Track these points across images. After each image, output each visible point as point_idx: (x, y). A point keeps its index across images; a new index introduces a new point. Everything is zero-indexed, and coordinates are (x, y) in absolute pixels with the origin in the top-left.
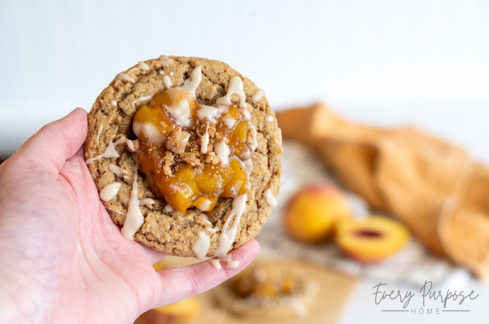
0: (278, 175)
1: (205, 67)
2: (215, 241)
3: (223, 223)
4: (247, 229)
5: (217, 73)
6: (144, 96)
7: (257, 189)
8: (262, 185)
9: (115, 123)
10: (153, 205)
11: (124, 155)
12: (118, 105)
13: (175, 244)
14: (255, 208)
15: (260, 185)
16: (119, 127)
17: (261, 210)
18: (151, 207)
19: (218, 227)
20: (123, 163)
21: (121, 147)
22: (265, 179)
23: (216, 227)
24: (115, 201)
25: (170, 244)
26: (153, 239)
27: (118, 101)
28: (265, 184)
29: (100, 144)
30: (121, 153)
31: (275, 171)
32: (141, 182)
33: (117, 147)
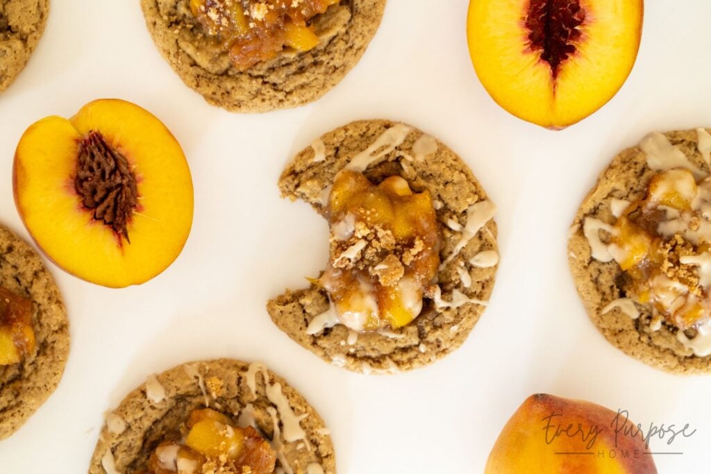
0: (292, 170)
1: (301, 329)
2: (408, 143)
3: (388, 156)
4: (364, 133)
5: (292, 315)
6: (387, 337)
7: (329, 169)
8: (320, 170)
9: (435, 328)
10: (451, 218)
11: (448, 288)
12: (419, 344)
13: (452, 165)
14: (342, 150)
15: (322, 171)
16: (433, 319)
17: (338, 145)
18: (455, 217)
19: (395, 155)
20: (456, 280)
21: (446, 297)
22: (312, 174)
23: (397, 155)
24: (486, 247)
25: (457, 168)
26: (471, 184)
27: (416, 349)
28: (316, 170)
29: (465, 314)
30: (450, 292)
31: (293, 176)
32: (448, 250)
33: (450, 300)
